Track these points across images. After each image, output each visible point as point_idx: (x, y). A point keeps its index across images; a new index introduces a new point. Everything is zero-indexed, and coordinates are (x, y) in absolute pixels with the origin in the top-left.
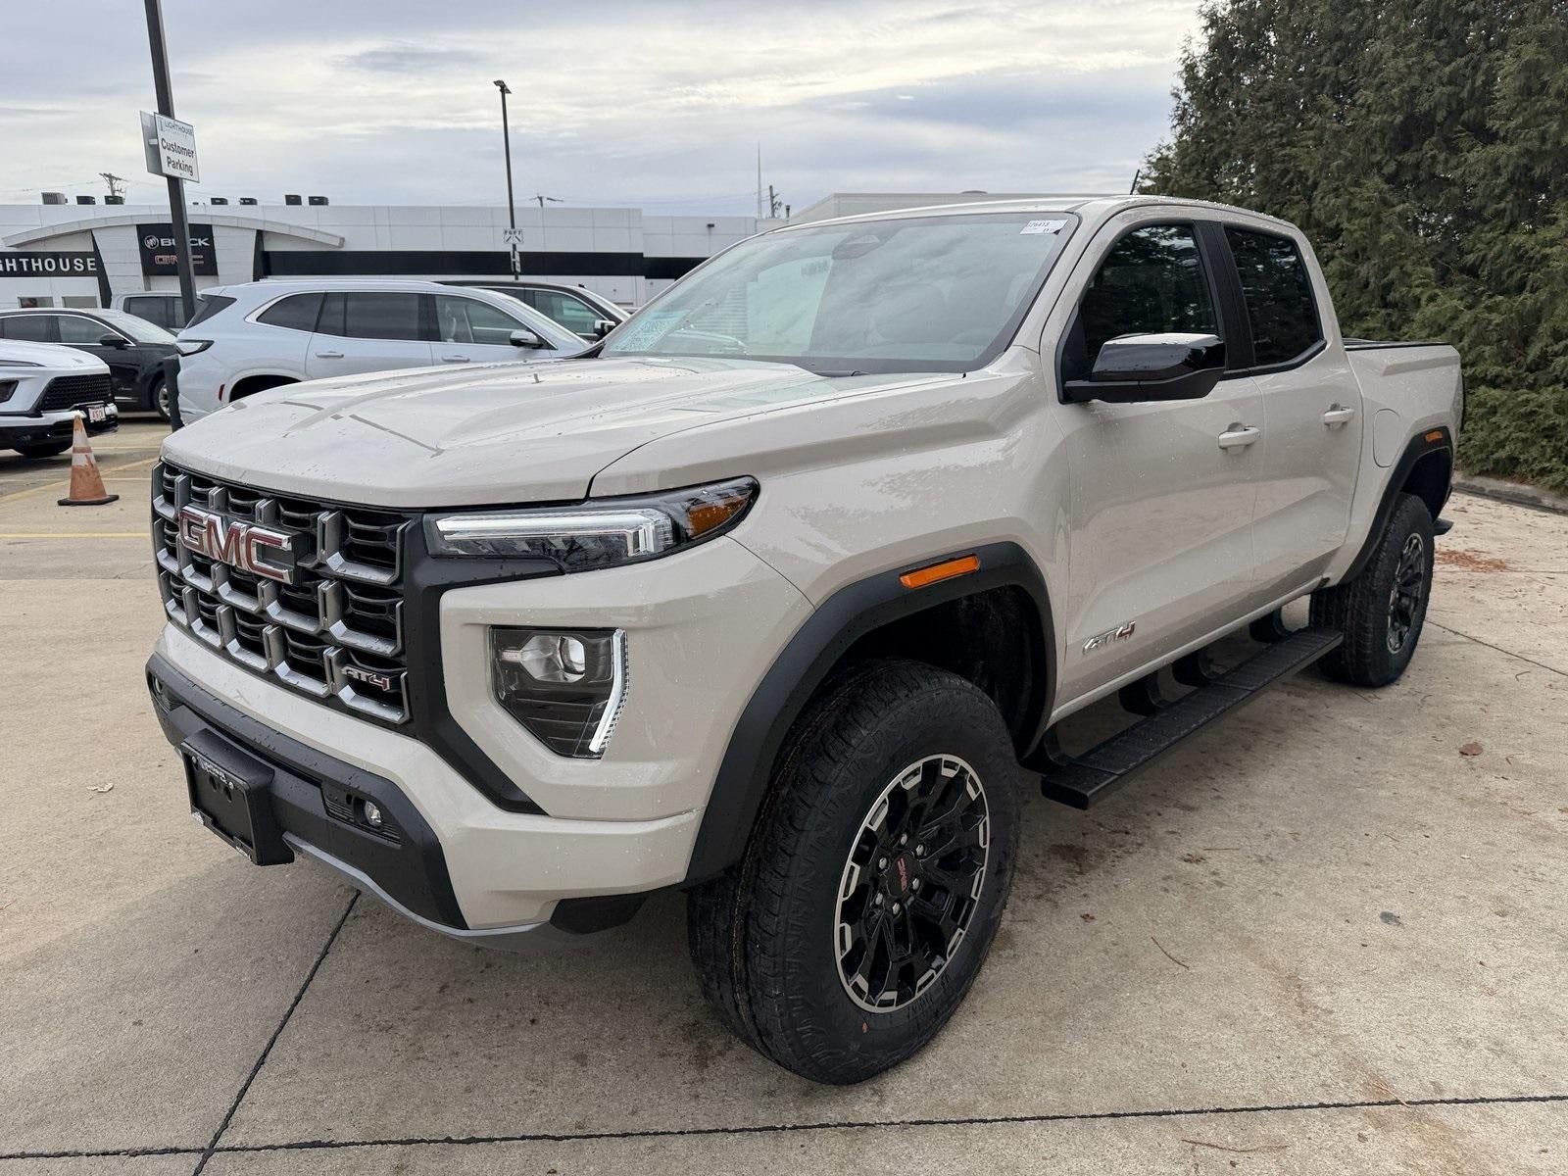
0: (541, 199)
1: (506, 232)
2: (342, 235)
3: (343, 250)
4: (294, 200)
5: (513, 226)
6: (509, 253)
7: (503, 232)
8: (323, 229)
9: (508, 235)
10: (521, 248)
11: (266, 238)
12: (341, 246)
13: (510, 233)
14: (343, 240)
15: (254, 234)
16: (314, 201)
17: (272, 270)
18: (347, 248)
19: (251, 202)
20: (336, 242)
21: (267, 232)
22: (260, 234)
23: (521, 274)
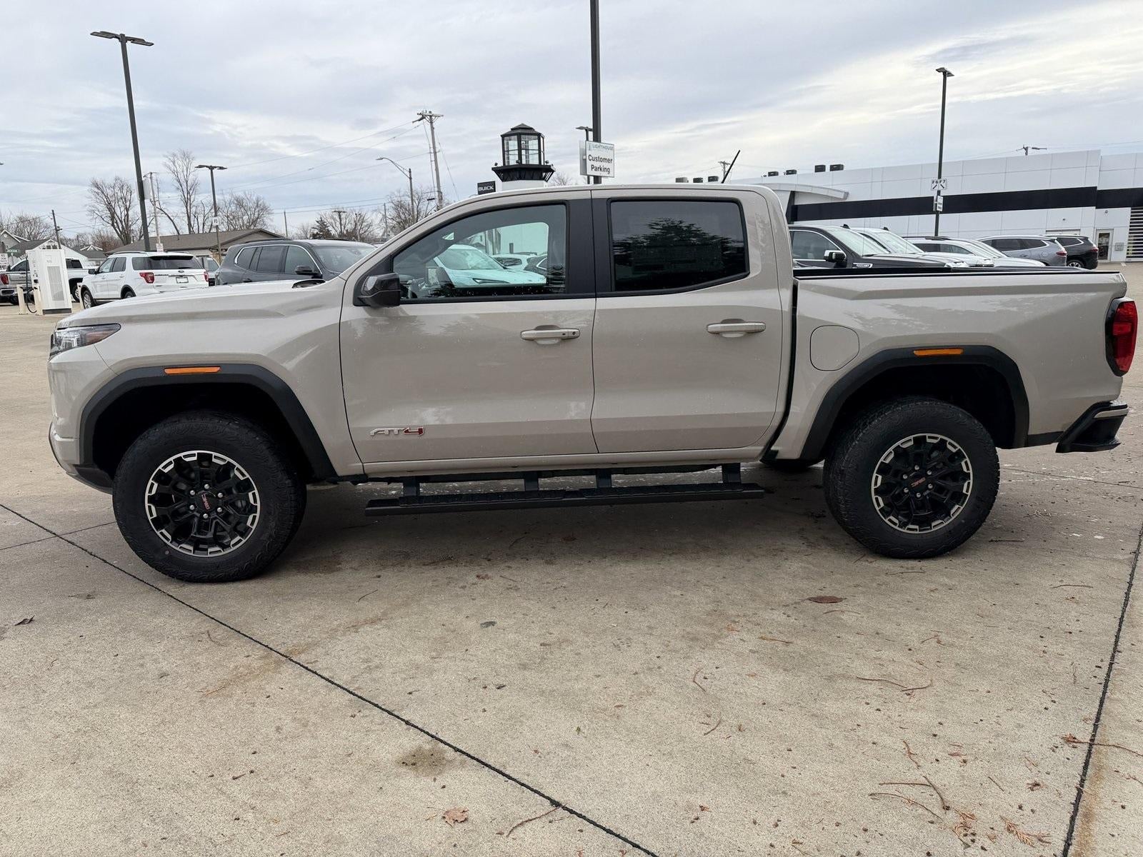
0: (1026, 149)
1: (933, 182)
2: (846, 190)
3: (847, 200)
4: (820, 169)
5: (940, 177)
6: (933, 197)
7: (931, 182)
8: (834, 187)
9: (935, 184)
10: (944, 193)
11: (796, 195)
12: (845, 198)
13: (937, 182)
14: (847, 194)
15: (788, 194)
16: (834, 168)
17: (798, 218)
18: (850, 199)
19: (793, 172)
20: (841, 196)
21: (798, 192)
22: (793, 194)
23: (941, 213)
